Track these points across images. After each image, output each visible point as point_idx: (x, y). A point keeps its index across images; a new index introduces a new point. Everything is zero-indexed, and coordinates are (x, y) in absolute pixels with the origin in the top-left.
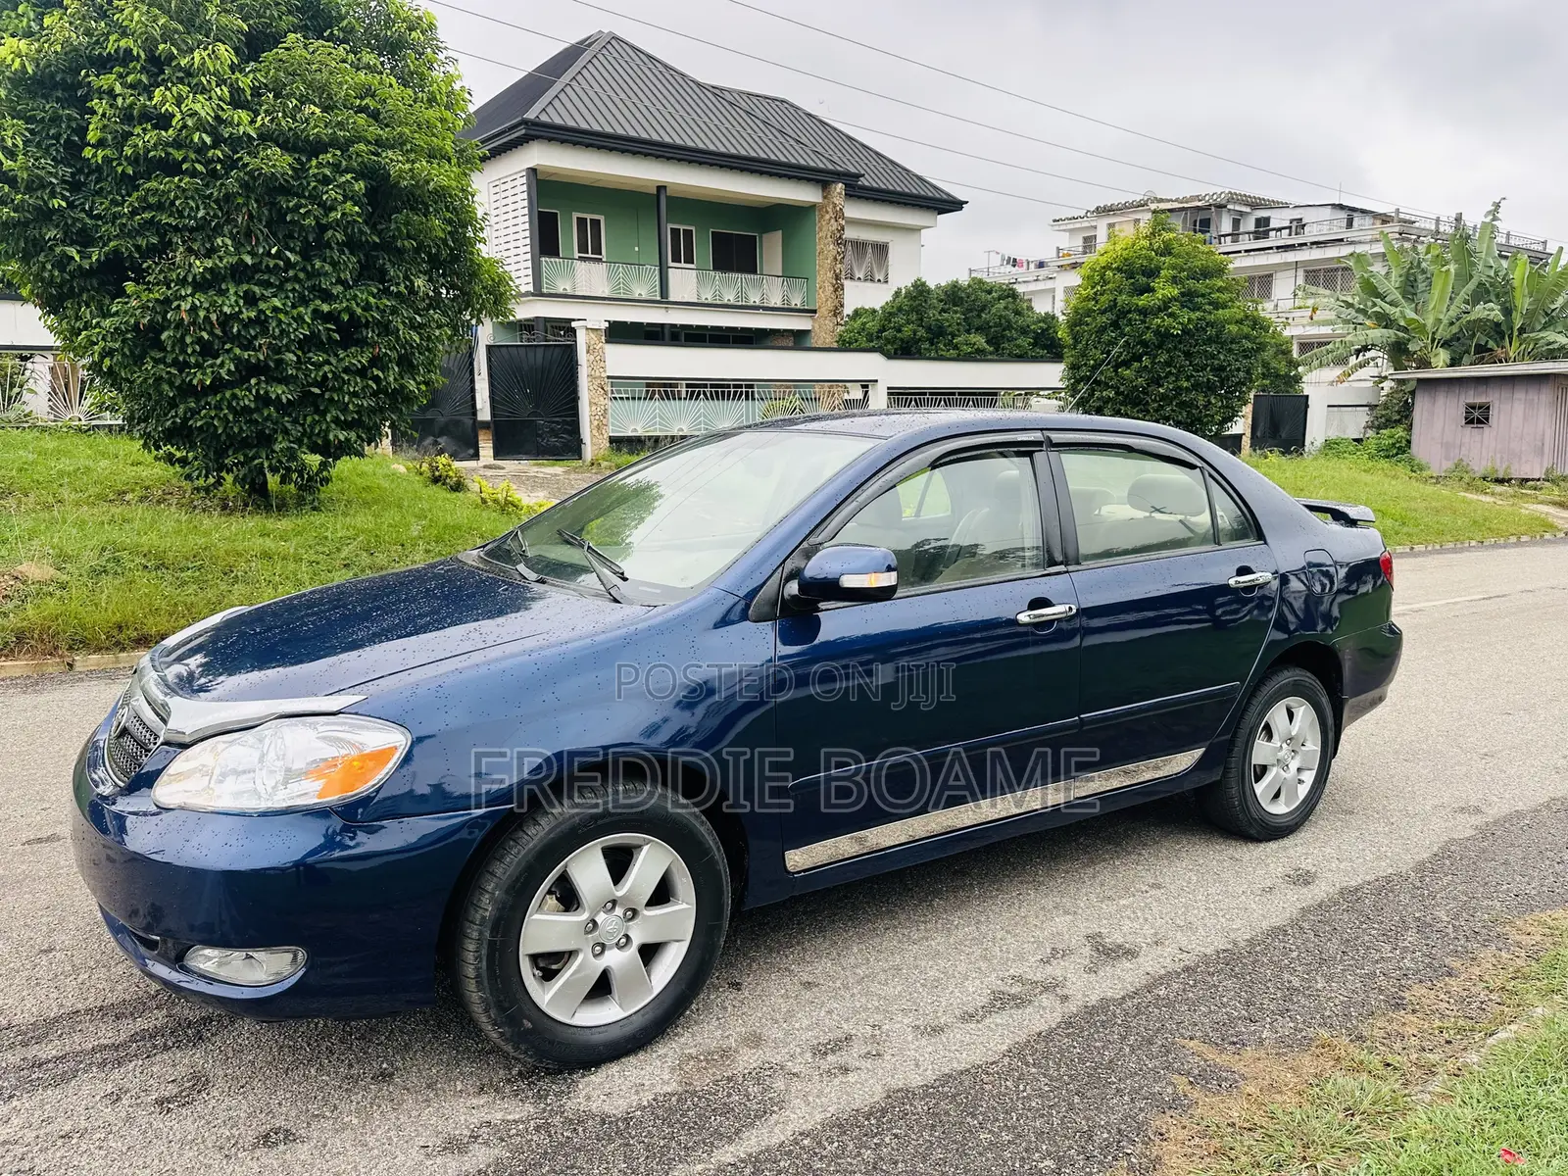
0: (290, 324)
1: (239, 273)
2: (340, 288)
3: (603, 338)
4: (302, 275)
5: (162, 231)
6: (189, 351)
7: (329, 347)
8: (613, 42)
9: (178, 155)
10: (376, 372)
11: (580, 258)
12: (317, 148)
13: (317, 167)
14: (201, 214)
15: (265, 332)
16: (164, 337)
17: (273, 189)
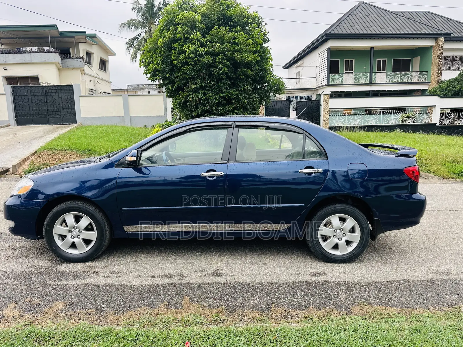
0: (213, 100)
1: (202, 88)
2: (225, 90)
3: (329, 97)
4: (216, 87)
5: (187, 79)
6: (193, 107)
7: (224, 105)
8: (363, 5)
9: (188, 60)
10: (236, 111)
11: (346, 73)
12: (218, 54)
13: (218, 59)
14: (193, 74)
15: (208, 102)
16: (187, 104)
17: (208, 66)
